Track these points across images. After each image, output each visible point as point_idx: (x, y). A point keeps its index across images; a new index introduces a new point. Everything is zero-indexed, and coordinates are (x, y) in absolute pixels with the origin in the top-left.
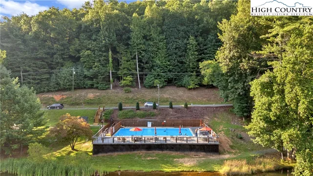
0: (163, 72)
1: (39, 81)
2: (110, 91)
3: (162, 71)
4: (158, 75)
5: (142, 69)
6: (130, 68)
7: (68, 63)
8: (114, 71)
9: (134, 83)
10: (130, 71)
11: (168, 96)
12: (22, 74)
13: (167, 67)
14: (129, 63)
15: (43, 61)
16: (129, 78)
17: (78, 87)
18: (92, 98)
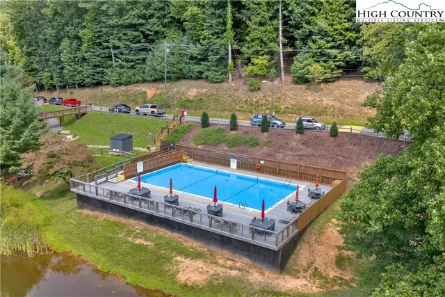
0: (332, 48)
1: (132, 63)
2: (225, 85)
3: (329, 45)
4: (322, 54)
5: (291, 40)
6: (265, 39)
7: (172, 32)
8: (235, 47)
9: (273, 70)
10: (266, 44)
11: (331, 103)
12: (112, 52)
13: (341, 34)
14: (263, 28)
15: (137, 30)
16: (261, 61)
17: (181, 77)
18: (191, 98)
